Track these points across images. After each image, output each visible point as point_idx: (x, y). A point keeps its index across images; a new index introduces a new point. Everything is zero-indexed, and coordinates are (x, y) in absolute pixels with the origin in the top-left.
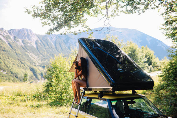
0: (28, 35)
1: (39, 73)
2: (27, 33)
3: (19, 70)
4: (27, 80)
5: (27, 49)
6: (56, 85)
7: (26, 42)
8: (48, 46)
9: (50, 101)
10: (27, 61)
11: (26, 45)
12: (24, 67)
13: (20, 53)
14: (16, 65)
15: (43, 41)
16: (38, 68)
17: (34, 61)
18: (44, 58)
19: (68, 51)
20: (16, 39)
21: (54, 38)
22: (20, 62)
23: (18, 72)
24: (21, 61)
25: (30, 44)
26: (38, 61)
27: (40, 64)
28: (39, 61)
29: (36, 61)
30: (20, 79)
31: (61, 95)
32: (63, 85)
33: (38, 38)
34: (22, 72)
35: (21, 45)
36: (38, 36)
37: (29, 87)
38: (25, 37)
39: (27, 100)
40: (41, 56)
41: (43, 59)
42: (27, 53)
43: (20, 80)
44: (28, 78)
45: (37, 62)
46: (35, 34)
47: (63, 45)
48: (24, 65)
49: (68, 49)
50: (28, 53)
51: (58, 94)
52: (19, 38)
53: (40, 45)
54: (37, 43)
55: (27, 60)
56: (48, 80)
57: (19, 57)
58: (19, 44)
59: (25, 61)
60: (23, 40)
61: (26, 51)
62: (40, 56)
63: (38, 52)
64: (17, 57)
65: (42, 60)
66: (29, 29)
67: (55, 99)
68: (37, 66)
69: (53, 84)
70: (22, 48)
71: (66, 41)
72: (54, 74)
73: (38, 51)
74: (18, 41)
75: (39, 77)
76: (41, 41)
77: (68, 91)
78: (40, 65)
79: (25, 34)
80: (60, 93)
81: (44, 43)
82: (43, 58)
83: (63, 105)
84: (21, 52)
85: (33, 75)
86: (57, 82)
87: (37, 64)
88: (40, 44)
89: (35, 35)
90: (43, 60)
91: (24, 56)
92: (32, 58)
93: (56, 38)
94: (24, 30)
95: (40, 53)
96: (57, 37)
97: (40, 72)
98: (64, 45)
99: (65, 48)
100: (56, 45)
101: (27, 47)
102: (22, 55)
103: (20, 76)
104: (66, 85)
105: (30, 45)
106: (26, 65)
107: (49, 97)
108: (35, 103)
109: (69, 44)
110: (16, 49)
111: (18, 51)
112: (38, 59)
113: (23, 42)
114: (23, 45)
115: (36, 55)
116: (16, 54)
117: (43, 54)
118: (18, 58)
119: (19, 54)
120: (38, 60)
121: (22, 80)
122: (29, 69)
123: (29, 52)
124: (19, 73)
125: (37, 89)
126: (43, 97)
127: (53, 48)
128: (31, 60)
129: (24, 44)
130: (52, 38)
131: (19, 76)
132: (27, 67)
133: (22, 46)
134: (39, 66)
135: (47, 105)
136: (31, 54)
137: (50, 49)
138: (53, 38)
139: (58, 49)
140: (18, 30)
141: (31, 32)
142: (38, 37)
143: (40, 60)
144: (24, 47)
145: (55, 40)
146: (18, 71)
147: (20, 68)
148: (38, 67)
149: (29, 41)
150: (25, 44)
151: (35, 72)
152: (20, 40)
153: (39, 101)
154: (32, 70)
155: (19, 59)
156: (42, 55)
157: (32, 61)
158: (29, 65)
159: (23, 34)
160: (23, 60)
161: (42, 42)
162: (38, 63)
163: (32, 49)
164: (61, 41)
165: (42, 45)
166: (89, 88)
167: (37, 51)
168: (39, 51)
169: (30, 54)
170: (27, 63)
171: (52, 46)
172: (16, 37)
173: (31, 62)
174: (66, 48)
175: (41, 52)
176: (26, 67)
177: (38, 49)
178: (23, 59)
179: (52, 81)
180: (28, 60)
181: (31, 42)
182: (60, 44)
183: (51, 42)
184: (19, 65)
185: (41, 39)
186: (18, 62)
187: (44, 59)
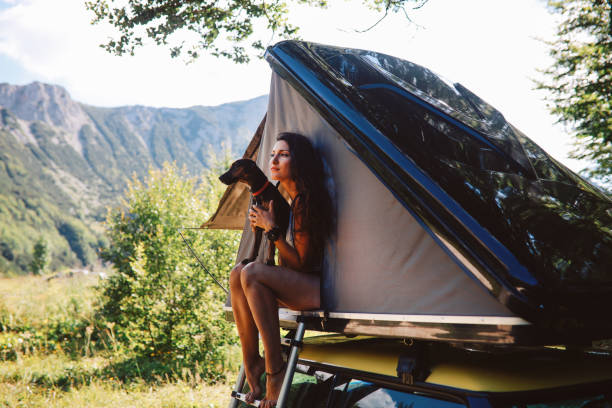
0: (54, 106)
1: (90, 244)
2: (52, 99)
3: (16, 230)
4: (45, 267)
5: (48, 155)
6: (148, 287)
7: (46, 132)
8: (126, 147)
9: (120, 355)
10: (46, 200)
11: (45, 141)
12: (38, 220)
13: (23, 171)
14: (8, 213)
15: (105, 128)
16: (88, 226)
17: (75, 198)
18: (110, 189)
19: (196, 165)
20: (10, 119)
21: (148, 119)
22: (22, 205)
23: (13, 237)
24: (24, 197)
25: (58, 138)
26: (90, 202)
27: (94, 209)
28: (91, 199)
29: (82, 199)
30: (21, 263)
31: (168, 331)
32: (178, 286)
33: (88, 117)
34: (30, 238)
35: (25, 142)
36: (89, 111)
37: (41, 293)
38: (42, 113)
39: (19, 354)
40: (100, 181)
41: (106, 194)
42: (47, 171)
43: (19, 269)
44: (48, 258)
45: (83, 204)
46: (79, 104)
47: (178, 145)
48: (38, 214)
49: (196, 160)
50: (54, 170)
51: (156, 325)
52: (21, 118)
53: (94, 142)
54: (86, 135)
55: (48, 197)
56: (115, 267)
57: (18, 184)
58: (18, 140)
59: (42, 200)
60: (34, 125)
61: (45, 165)
62: (95, 181)
63: (90, 169)
64: (10, 184)
65: (102, 197)
66: (57, 86)
67: (142, 346)
68: (83, 217)
69: (137, 285)
70: (29, 152)
71: (188, 133)
72: (142, 244)
73: (88, 166)
74: (15, 126)
75: (92, 256)
76: (98, 127)
77: (196, 312)
78: (95, 214)
79: (40, 103)
80: (166, 323)
81: (111, 135)
82: (108, 191)
83: (176, 376)
84: (26, 167)
85: (68, 249)
86: (154, 276)
87: (85, 211)
88: (97, 138)
89: (80, 109)
90: (106, 197)
91: (38, 183)
92: (66, 189)
93: (154, 122)
94: (39, 88)
95: (95, 170)
96: (157, 119)
97: (94, 240)
98: (182, 144)
99: (184, 155)
100: (152, 146)
101: (47, 150)
102: (31, 180)
103: (21, 252)
104: (191, 289)
105: (61, 142)
106: (46, 212)
107: (119, 340)
108: (56, 365)
109: (198, 141)
110: (7, 155)
111: (15, 162)
112: (88, 193)
113: (34, 130)
114: (32, 140)
115: (80, 179)
116: (6, 174)
117: (107, 175)
118: (16, 188)
119: (18, 174)
120: (86, 197)
121: (28, 268)
122: (53, 228)
123: (54, 165)
124: (17, 241)
125: (74, 302)
126: (94, 337)
127: (143, 157)
128: (61, 195)
129: (37, 137)
130: (138, 118)
131: (15, 253)
132: (48, 220)
133: (29, 145)
134: (91, 219)
135: (106, 374)
136: (62, 174)
137: (131, 159)
138: (142, 119)
139: (160, 161)
140: (17, 86)
141: (63, 96)
142: (89, 114)
143: (96, 198)
144: (40, 151)
145: (149, 127)
146: (13, 234)
147: (21, 223)
148: (87, 222)
149: (57, 130)
150: (41, 140)
151: (76, 240)
152: (24, 125)
153: (74, 357)
154: (66, 231)
155: (17, 193)
156: (103, 178)
157: (67, 198)
158: (53, 214)
159: (35, 103)
160: (33, 197)
161: (102, 132)
162: (88, 206)
163: (66, 157)
164: (173, 132)
165: (104, 142)
166: (334, 315)
167: (86, 164)
168: (92, 166)
169: (59, 175)
170: (46, 205)
171: (140, 149)
172: (8, 112)
173: (64, 202)
174: (188, 156)
175: (100, 168)
176: (45, 223)
177: (88, 160)
178: (35, 193)
179: (131, 274)
180: (50, 194)
181: (63, 133)
182: (168, 142)
183: (137, 134)
184: (19, 213)
185: (101, 123)
186: (15, 203)
187: (110, 194)
